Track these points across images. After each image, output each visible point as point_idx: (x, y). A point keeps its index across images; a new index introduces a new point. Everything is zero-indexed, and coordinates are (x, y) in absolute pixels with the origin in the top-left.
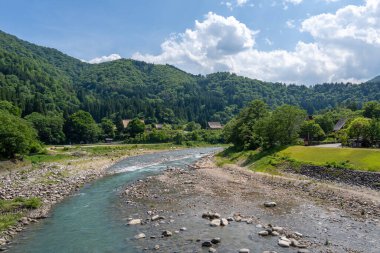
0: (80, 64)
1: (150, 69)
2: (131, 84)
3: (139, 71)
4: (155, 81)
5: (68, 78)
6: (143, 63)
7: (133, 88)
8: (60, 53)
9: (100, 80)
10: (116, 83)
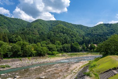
0: (88, 28)
1: (110, 26)
2: (102, 32)
3: (106, 27)
4: (112, 30)
5: (84, 32)
6: (108, 24)
7: (103, 33)
8: (82, 26)
9: (92, 32)
10: (97, 32)
